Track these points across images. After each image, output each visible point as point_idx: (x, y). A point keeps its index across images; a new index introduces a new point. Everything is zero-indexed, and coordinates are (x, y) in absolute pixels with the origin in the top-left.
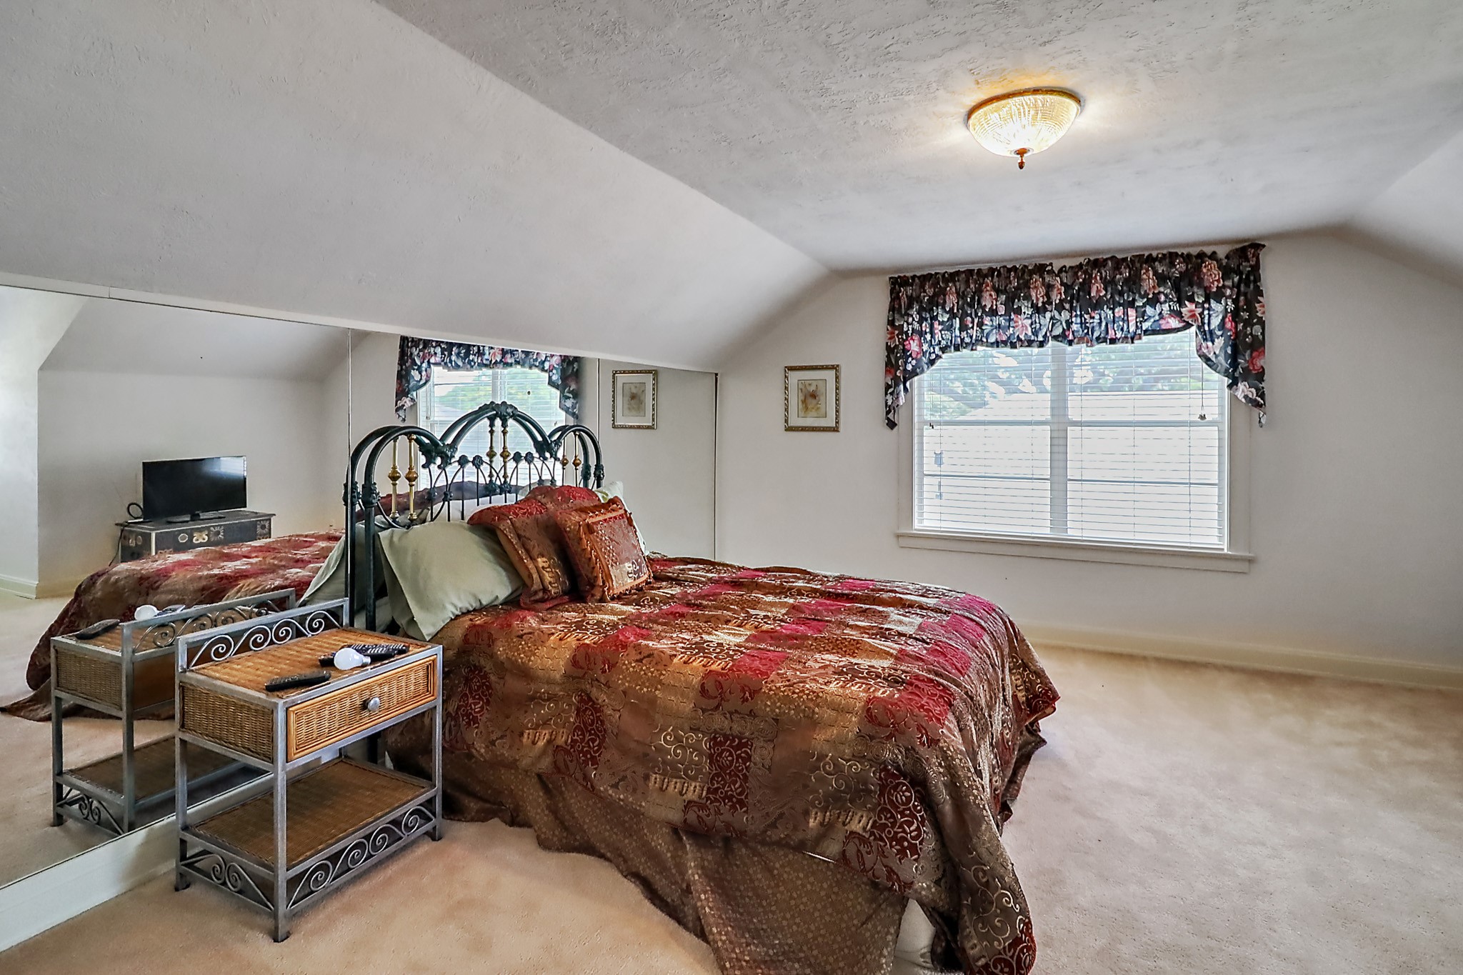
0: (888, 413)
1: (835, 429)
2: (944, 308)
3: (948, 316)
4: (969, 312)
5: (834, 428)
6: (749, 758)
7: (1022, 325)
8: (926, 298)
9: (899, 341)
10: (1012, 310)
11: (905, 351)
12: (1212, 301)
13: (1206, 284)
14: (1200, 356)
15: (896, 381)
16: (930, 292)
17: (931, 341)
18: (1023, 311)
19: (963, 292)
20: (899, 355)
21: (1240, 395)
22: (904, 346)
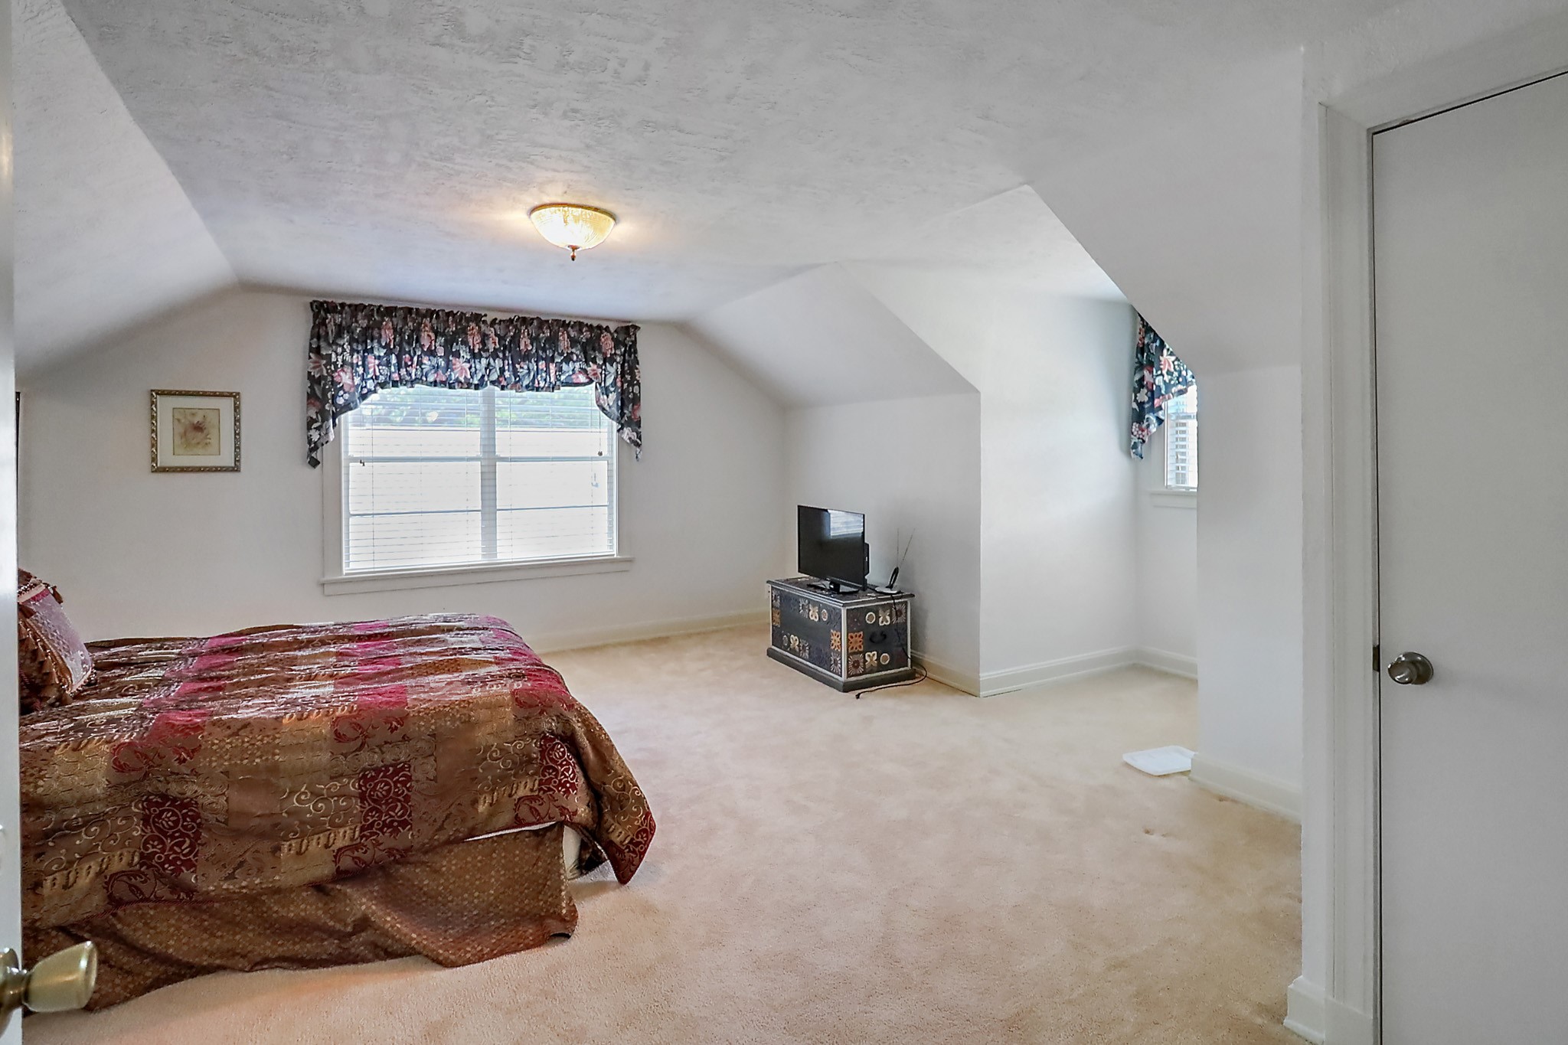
0: (312, 450)
1: (235, 469)
2: (379, 342)
3: (385, 351)
4: (407, 350)
5: (233, 468)
6: (409, 778)
7: (461, 368)
8: (358, 330)
9: (327, 372)
10: (451, 353)
11: (333, 383)
12: (607, 364)
13: (603, 350)
14: (598, 406)
15: (323, 414)
16: (364, 323)
17: (363, 374)
18: (462, 355)
19: (401, 329)
20: (327, 387)
21: (625, 437)
22: (333, 377)
